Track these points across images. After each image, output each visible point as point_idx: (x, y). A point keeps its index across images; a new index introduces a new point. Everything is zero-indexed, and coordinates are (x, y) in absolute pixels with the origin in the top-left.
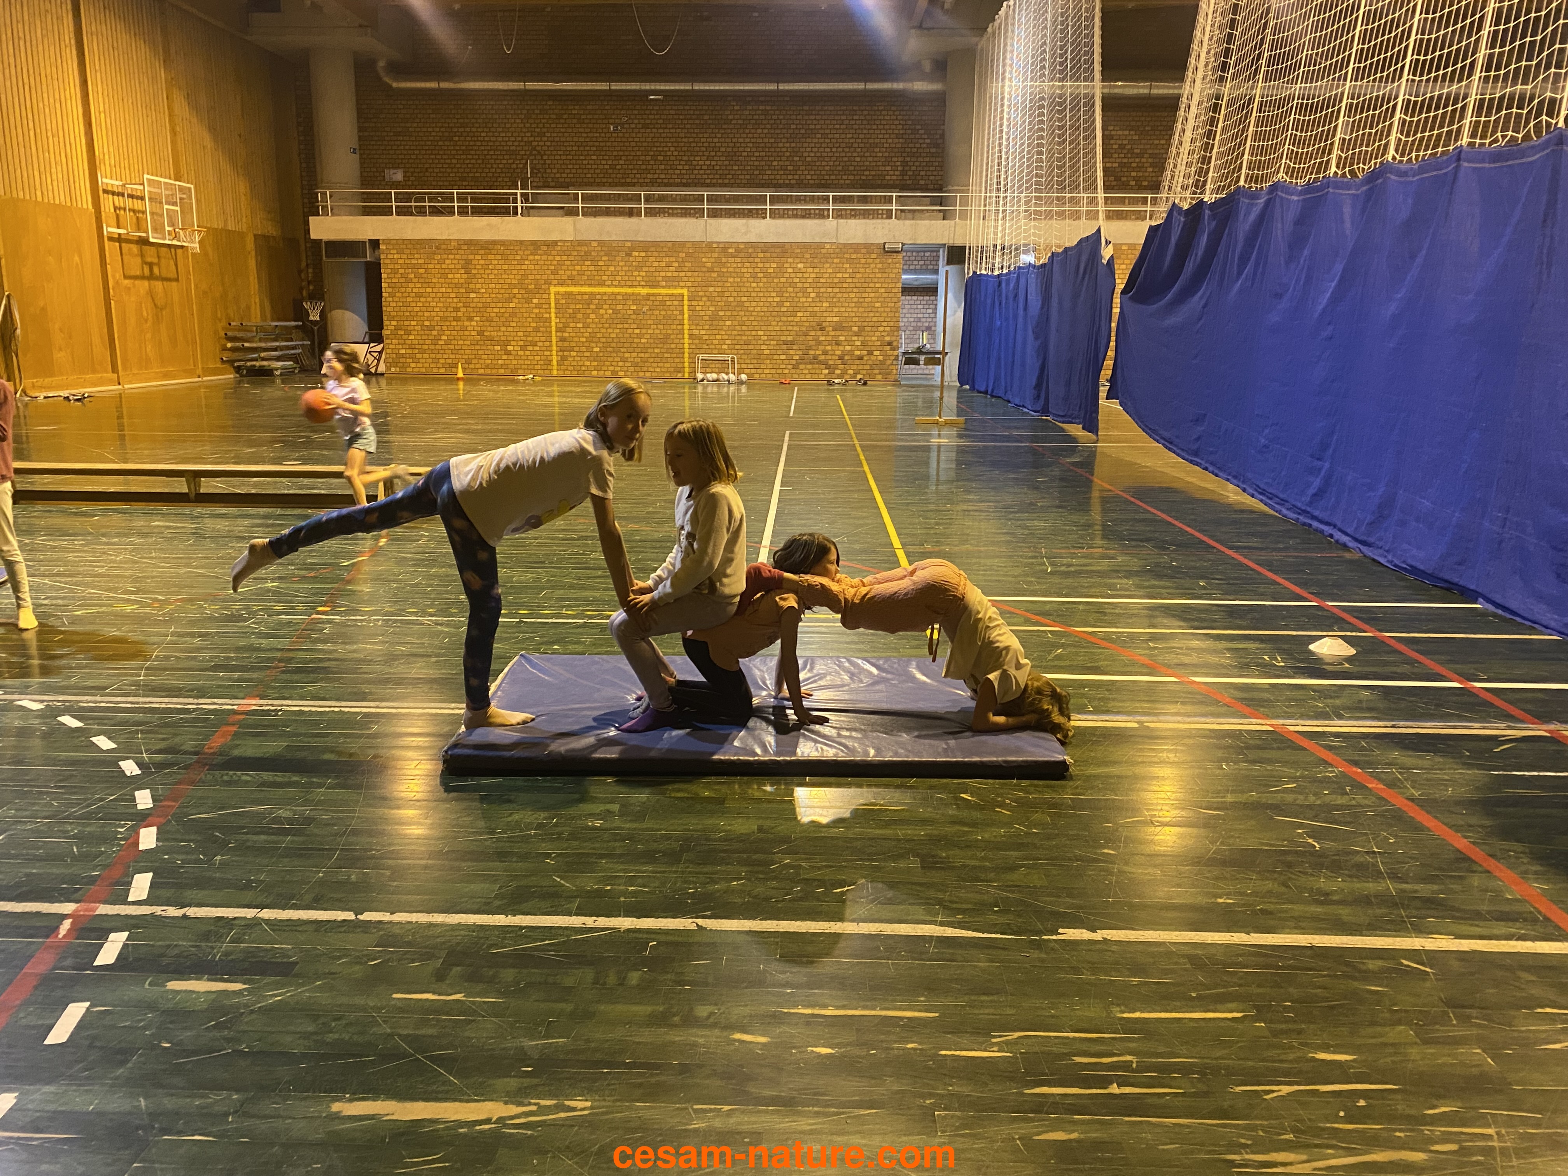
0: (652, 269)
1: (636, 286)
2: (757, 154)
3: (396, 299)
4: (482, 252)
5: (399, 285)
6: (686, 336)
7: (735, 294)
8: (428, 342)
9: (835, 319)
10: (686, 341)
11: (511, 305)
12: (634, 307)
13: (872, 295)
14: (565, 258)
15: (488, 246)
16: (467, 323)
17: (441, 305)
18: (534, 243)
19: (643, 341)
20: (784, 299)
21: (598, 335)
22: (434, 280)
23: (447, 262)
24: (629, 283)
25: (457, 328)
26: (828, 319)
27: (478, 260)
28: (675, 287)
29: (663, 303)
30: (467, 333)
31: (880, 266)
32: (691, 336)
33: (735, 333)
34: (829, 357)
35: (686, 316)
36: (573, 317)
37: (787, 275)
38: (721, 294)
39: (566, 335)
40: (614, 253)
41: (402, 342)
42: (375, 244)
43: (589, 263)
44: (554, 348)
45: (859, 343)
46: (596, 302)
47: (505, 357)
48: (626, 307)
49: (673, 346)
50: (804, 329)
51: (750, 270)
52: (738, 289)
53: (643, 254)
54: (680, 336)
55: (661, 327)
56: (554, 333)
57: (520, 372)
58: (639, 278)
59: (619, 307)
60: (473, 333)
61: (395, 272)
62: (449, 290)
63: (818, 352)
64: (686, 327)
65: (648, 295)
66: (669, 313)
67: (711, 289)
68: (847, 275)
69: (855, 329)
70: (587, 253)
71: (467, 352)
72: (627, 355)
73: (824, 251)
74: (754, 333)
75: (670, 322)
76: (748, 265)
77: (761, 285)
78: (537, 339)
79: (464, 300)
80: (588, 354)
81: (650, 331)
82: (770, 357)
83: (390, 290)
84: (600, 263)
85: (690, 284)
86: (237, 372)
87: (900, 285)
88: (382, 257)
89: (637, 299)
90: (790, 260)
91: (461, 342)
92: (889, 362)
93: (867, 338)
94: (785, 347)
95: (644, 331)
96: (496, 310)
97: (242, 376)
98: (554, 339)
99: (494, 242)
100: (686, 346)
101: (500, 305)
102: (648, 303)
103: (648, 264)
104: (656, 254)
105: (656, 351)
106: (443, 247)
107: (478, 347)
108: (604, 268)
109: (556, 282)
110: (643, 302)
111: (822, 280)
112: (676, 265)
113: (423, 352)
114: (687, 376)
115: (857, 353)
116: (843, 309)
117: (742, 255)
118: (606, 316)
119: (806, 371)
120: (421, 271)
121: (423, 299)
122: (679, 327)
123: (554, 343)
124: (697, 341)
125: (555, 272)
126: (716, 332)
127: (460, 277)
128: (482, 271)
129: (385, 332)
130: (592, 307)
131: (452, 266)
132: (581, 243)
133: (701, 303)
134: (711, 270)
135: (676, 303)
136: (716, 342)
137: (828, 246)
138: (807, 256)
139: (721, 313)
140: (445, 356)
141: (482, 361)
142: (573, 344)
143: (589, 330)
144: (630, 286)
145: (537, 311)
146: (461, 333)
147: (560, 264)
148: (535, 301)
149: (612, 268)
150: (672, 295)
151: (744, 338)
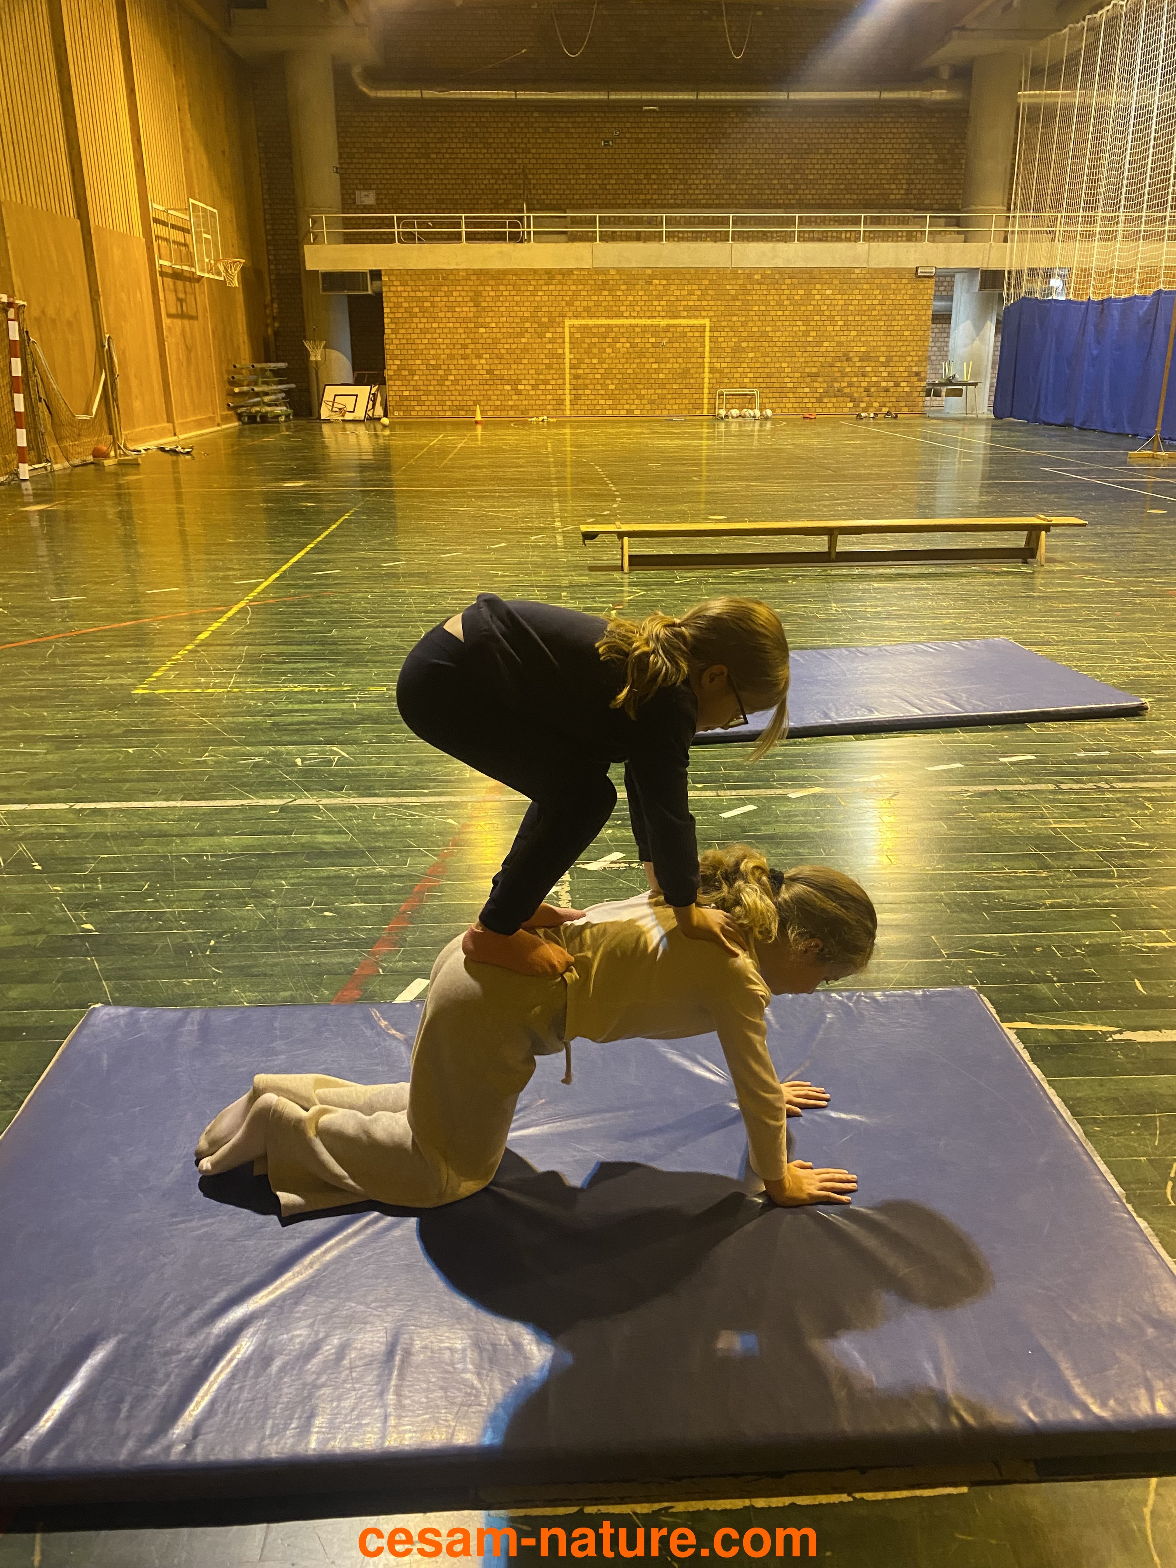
0: (673, 298)
1: (655, 317)
2: (756, 172)
3: (399, 336)
4: (492, 282)
5: (402, 320)
6: (707, 370)
7: (760, 324)
8: (433, 383)
9: (863, 349)
10: (707, 375)
11: (523, 340)
12: (653, 340)
13: (901, 323)
14: (580, 287)
15: (499, 276)
16: (475, 362)
17: (448, 341)
18: (548, 272)
19: (661, 376)
20: (810, 328)
21: (614, 371)
22: (440, 315)
23: (455, 294)
24: (648, 314)
25: (466, 367)
26: (855, 349)
27: (489, 291)
28: (696, 317)
29: (684, 335)
30: (475, 372)
31: (911, 292)
32: (712, 370)
33: (758, 365)
34: (854, 389)
35: (707, 348)
36: (588, 352)
37: (813, 303)
38: (744, 324)
39: (580, 372)
40: (634, 282)
41: (406, 383)
42: (376, 275)
43: (606, 293)
44: (568, 386)
45: (885, 374)
46: (613, 335)
47: (515, 397)
48: (644, 340)
49: (692, 381)
50: (829, 359)
51: (776, 298)
52: (762, 318)
53: (664, 282)
54: (700, 370)
55: (680, 360)
56: (567, 370)
57: (531, 413)
58: (658, 309)
59: (637, 340)
60: (481, 372)
61: (398, 306)
62: (458, 325)
63: (843, 385)
64: (707, 360)
65: (668, 326)
66: (689, 345)
67: (735, 319)
68: (876, 302)
69: (882, 359)
70: (605, 282)
71: (476, 393)
72: (643, 392)
73: (853, 276)
74: (778, 365)
75: (690, 355)
76: (773, 292)
77: (787, 313)
78: (549, 377)
79: (472, 336)
80: (602, 392)
81: (668, 366)
82: (793, 391)
83: (393, 326)
84: (619, 293)
85: (712, 314)
86: (239, 420)
87: (930, 312)
88: (384, 289)
89: (655, 331)
90: (818, 286)
91: (469, 382)
92: (916, 394)
93: (895, 369)
94: (808, 379)
95: (662, 366)
96: (506, 346)
97: (244, 423)
98: (568, 377)
99: (505, 272)
100: (706, 380)
101: (511, 341)
102: (668, 334)
103: (669, 293)
104: (677, 282)
105: (675, 386)
106: (451, 277)
107: (486, 387)
108: (622, 298)
109: (571, 314)
110: (662, 335)
111: (851, 308)
112: (699, 293)
113: (427, 393)
114: (705, 413)
115: (884, 384)
116: (871, 338)
117: (768, 281)
118: (622, 350)
119: (830, 405)
120: (427, 304)
121: (428, 336)
122: (700, 360)
123: (567, 381)
124: (718, 375)
125: (569, 304)
126: (737, 365)
127: (468, 310)
128: (491, 304)
129: (388, 373)
130: (608, 340)
131: (460, 299)
132: (598, 271)
133: (723, 334)
134: (735, 298)
135: (697, 334)
136: (737, 375)
137: (857, 271)
138: (836, 282)
139: (744, 345)
140: (453, 398)
141: (490, 403)
142: (588, 382)
143: (605, 366)
144: (649, 317)
145: (550, 346)
146: (469, 372)
147: (577, 293)
148: (549, 335)
149: (631, 298)
150: (693, 326)
151: (767, 370)
